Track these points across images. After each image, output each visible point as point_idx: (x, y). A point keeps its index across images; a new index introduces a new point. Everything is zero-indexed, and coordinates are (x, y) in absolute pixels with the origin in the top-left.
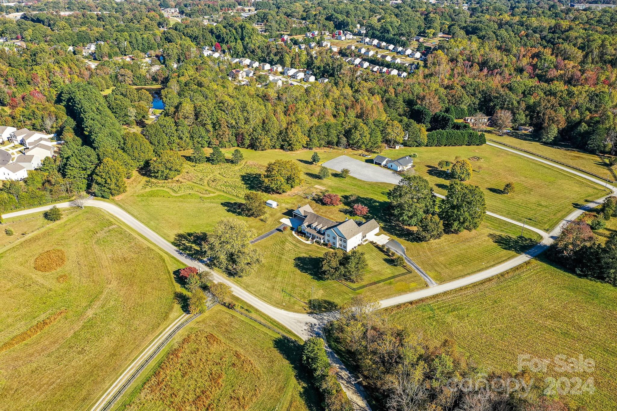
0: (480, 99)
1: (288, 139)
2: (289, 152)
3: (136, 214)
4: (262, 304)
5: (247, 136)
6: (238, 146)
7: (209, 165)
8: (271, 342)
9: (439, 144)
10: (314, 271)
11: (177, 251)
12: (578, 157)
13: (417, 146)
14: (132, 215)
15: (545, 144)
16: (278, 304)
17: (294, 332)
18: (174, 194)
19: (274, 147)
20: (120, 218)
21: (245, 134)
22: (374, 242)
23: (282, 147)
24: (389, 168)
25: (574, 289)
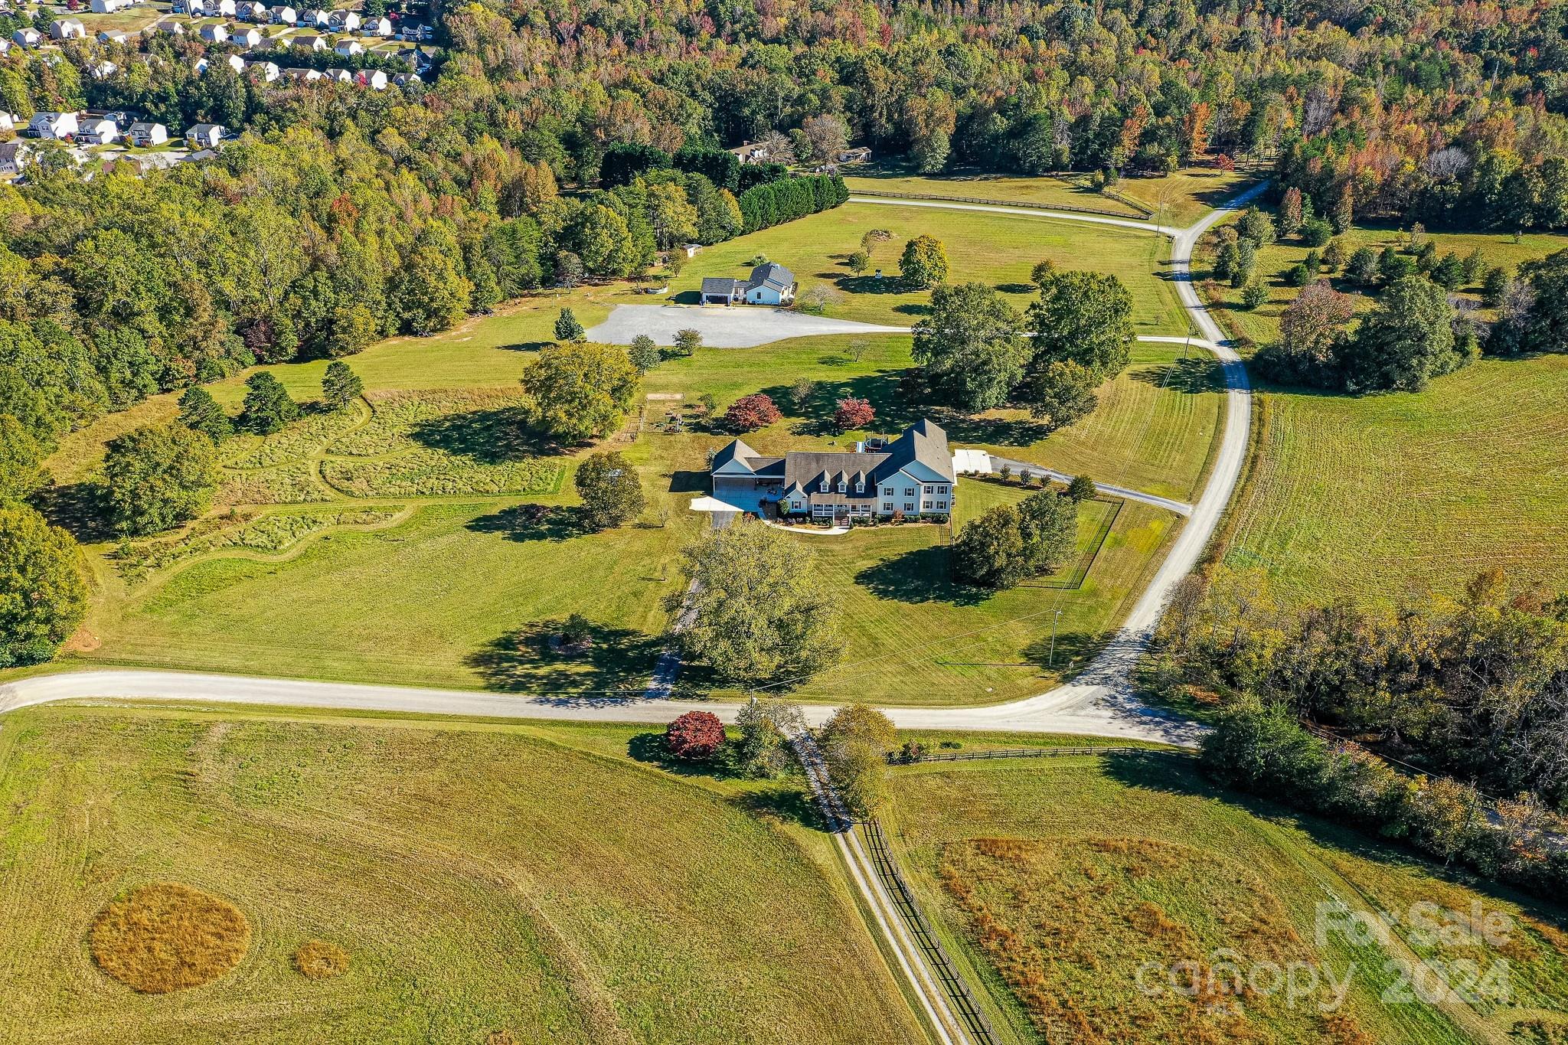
0: (711, 106)
1: (426, 299)
2: (438, 337)
3: (234, 662)
4: (948, 715)
5: (288, 322)
6: (260, 361)
7: (251, 442)
8: (1104, 780)
9: (766, 224)
10: (938, 589)
11: (535, 701)
12: (1027, 187)
13: (725, 240)
14: (221, 670)
15: (932, 176)
16: (980, 698)
17: (1101, 734)
18: (275, 559)
19: (382, 333)
20: (191, 697)
21: (277, 314)
22: (972, 471)
23: (406, 329)
24: (754, 304)
25: (1376, 418)
